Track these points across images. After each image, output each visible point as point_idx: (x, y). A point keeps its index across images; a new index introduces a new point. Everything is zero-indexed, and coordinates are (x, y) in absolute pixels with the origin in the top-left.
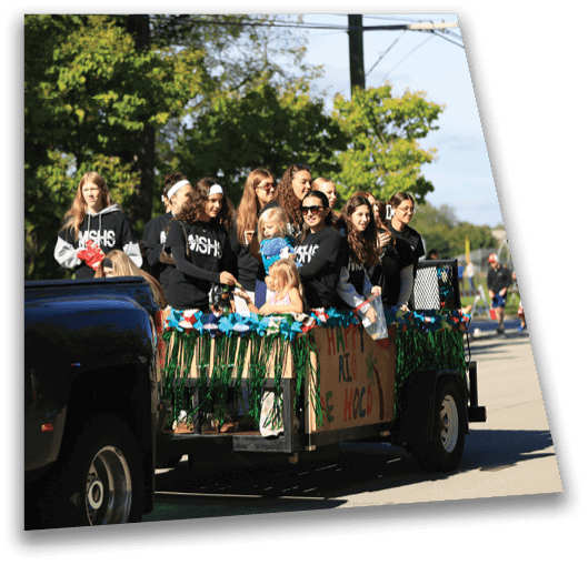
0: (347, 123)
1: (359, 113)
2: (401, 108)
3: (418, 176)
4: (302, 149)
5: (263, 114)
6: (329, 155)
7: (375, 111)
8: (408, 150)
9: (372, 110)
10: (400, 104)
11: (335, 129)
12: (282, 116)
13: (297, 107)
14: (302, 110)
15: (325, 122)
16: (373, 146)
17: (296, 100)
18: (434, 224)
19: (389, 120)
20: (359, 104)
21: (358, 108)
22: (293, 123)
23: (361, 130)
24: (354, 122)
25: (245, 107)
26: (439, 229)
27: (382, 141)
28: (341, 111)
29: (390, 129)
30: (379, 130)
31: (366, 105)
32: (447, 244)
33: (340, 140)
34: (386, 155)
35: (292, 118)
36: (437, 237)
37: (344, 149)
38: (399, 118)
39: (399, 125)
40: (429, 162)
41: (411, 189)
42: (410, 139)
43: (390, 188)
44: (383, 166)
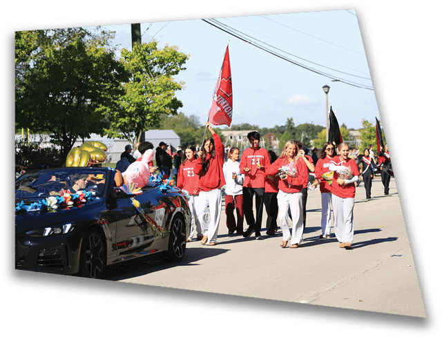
0: (128, 65)
1: (136, 60)
2: (163, 56)
3: (173, 97)
4: (101, 81)
5: (77, 60)
6: (118, 85)
7: (147, 58)
8: (167, 82)
9: (145, 57)
10: (162, 54)
11: (120, 68)
12: (88, 61)
13: (97, 55)
14: (101, 57)
15: (115, 65)
16: (145, 79)
17: (97, 51)
18: (186, 127)
19: (155, 64)
20: (137, 53)
21: (136, 56)
22: (94, 65)
23: (138, 69)
24: (133, 65)
25: (65, 55)
26: (189, 130)
27: (151, 77)
28: (126, 58)
29: (156, 69)
30: (149, 69)
31: (141, 54)
32: (194, 139)
33: (124, 75)
34: (154, 85)
35: (95, 62)
36: (188, 135)
37: (127, 81)
38: (162, 62)
39: (162, 67)
40: (180, 89)
41: (168, 105)
42: (168, 75)
43: (155, 105)
44: (151, 92)
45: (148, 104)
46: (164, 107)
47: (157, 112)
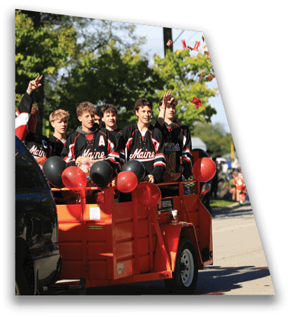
0: (163, 73)
1: (170, 66)
2: (196, 63)
3: (207, 105)
4: (136, 89)
5: (112, 68)
6: (153, 92)
7: (180, 65)
8: (201, 89)
9: (178, 64)
10: (195, 61)
11: (156, 77)
12: (123, 69)
13: (133, 63)
14: (136, 65)
15: (150, 72)
16: (179, 86)
17: (132, 58)
18: (211, 135)
19: (188, 70)
20: (170, 60)
21: (169, 63)
22: (130, 72)
23: (172, 76)
24: (167, 72)
25: (100, 63)
26: (215, 138)
27: (184, 84)
28: (159, 65)
29: (189, 76)
30: (182, 76)
31: (175, 62)
33: (159, 83)
34: (187, 92)
35: (130, 70)
36: (214, 143)
37: (161, 89)
38: (195, 69)
39: (195, 74)
40: (214, 96)
41: (203, 113)
42: (201, 82)
43: (190, 113)
44: (185, 99)
45: (182, 112)
46: (199, 114)
47: (191, 120)
